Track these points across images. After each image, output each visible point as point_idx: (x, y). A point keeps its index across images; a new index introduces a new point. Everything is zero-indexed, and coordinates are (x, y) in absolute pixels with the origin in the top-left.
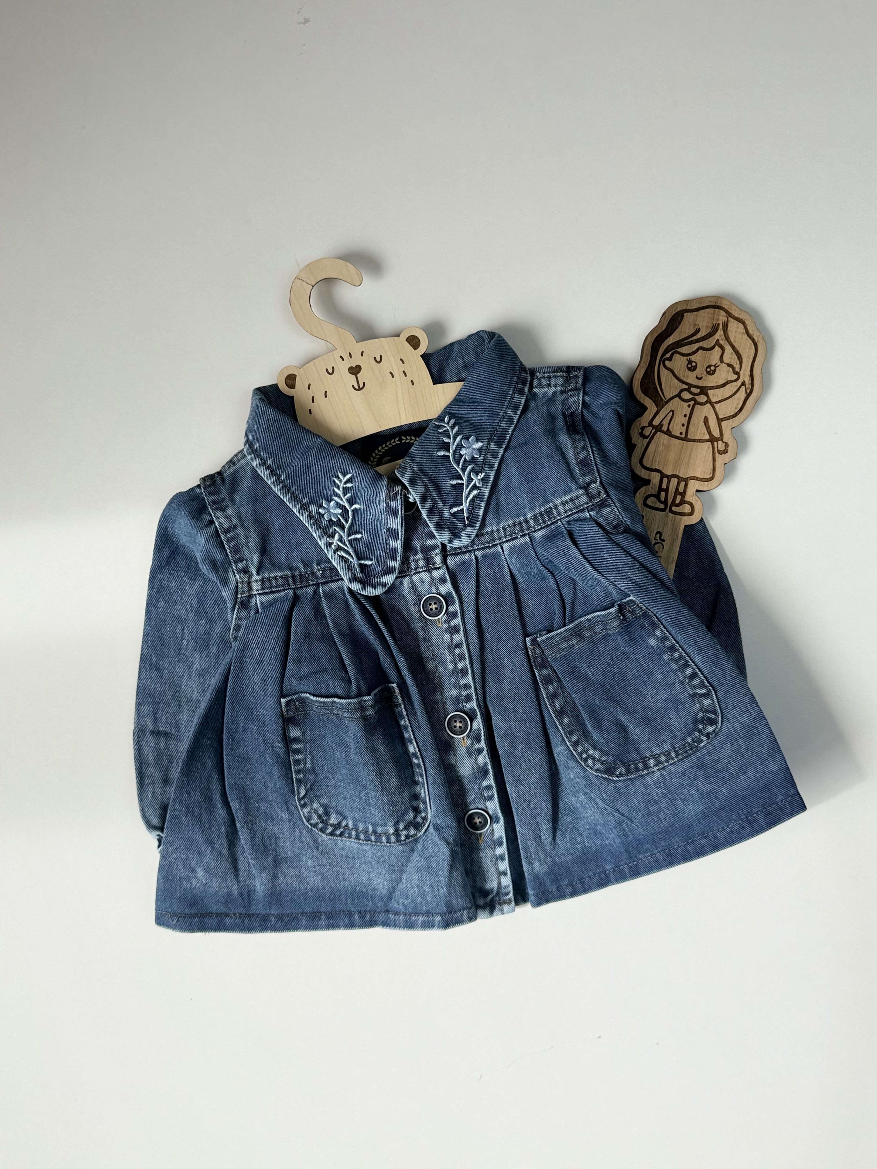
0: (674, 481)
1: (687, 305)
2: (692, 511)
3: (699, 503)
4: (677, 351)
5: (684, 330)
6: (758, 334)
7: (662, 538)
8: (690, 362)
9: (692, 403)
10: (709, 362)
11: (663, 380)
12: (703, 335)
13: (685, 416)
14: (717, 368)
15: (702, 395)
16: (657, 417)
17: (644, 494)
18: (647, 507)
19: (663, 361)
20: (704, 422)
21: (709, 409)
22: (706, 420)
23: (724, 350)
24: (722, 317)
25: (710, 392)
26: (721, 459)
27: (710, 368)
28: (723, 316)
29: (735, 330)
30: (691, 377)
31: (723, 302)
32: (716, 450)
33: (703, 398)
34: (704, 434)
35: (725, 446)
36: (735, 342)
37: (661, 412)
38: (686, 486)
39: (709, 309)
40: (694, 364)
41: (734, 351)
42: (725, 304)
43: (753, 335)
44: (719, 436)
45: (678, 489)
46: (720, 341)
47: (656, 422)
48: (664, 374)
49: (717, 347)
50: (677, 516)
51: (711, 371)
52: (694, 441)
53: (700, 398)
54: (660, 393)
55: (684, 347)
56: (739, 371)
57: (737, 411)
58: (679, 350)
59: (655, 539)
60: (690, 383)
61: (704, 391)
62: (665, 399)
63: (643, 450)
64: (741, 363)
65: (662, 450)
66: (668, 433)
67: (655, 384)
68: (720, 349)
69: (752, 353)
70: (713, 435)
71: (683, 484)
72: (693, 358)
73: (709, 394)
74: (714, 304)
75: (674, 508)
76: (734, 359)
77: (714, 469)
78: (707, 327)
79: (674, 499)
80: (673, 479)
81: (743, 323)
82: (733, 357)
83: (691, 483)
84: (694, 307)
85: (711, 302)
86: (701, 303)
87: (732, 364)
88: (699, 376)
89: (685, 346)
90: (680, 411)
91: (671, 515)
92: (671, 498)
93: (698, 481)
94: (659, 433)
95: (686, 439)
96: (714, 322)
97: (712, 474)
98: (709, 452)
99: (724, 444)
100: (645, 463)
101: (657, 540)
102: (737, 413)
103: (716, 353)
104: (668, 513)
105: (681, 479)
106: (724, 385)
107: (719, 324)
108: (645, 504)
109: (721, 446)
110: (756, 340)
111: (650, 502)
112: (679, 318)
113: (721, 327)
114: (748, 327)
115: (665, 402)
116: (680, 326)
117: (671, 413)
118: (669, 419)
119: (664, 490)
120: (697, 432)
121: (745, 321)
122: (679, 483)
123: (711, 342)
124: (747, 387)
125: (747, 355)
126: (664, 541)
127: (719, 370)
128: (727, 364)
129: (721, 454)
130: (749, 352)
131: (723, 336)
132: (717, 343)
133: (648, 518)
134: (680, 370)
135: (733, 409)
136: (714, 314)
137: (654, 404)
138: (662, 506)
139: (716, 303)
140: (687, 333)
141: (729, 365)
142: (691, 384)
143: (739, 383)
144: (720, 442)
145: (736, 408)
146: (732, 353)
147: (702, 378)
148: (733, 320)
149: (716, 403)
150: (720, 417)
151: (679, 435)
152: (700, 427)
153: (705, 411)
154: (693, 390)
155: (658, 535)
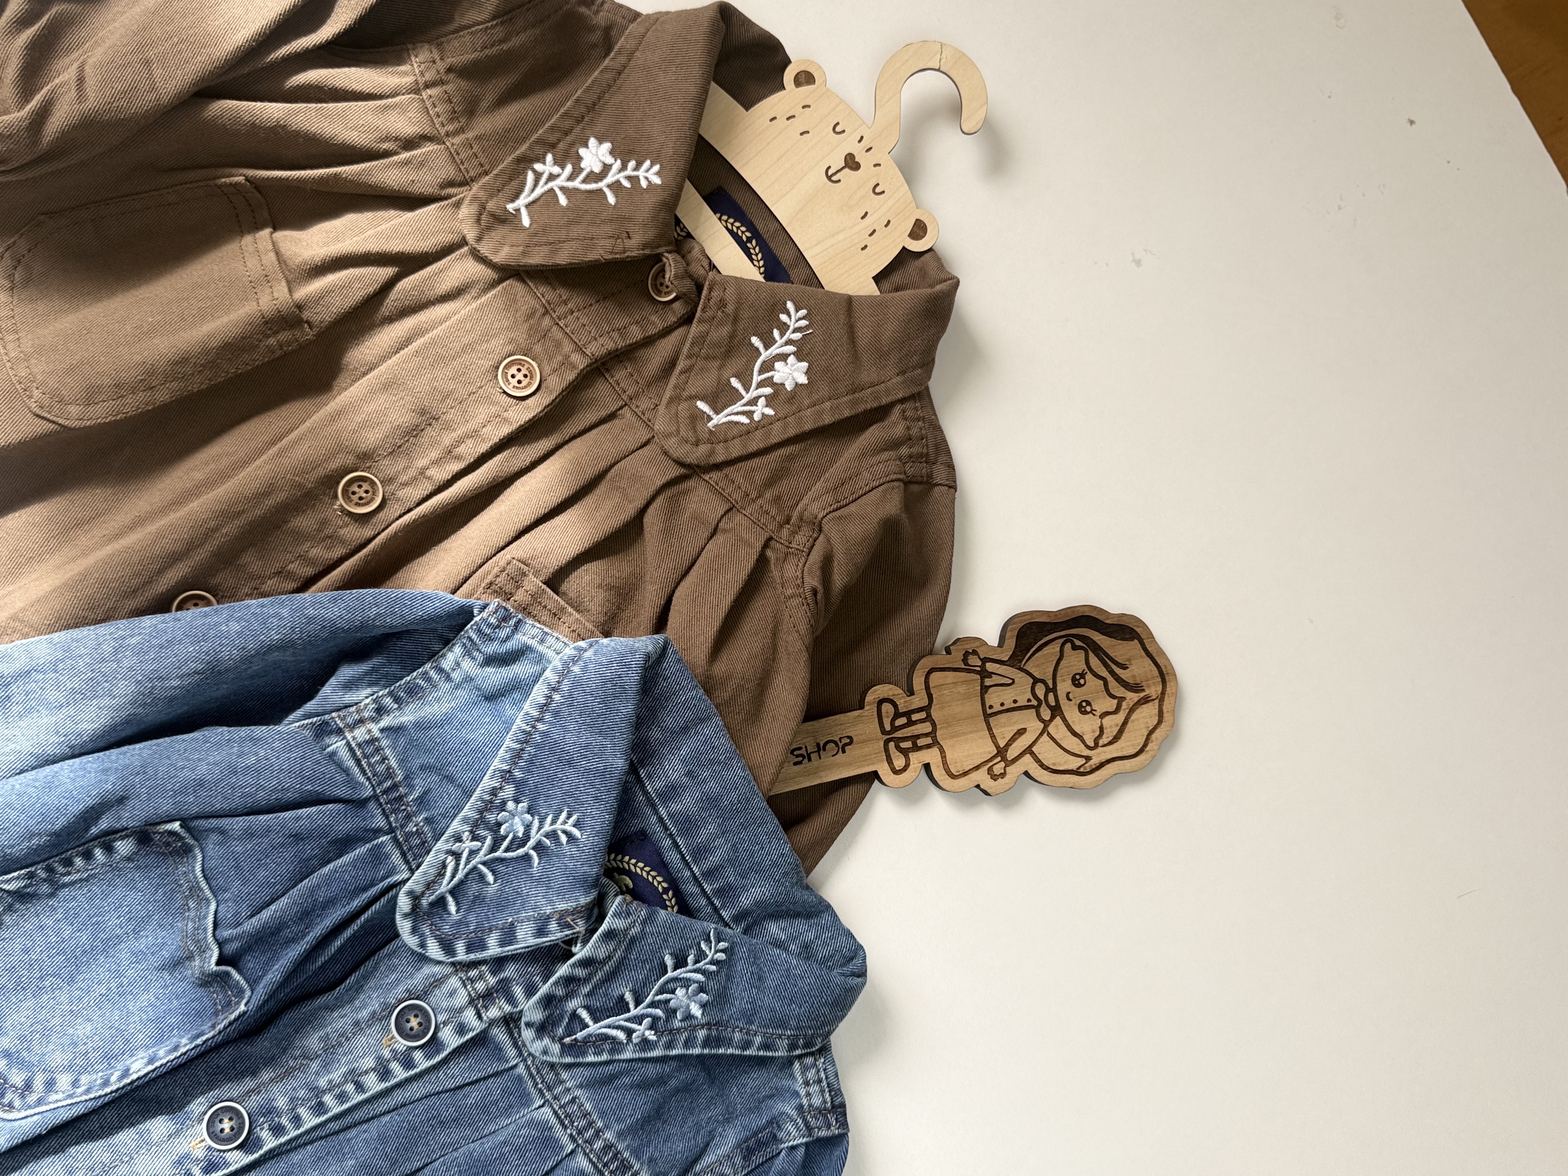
0: (926, 728)
1: (1148, 638)
2: (900, 770)
3: (915, 775)
4: (1088, 652)
5: (1117, 649)
6: (1156, 748)
7: (846, 748)
8: (1083, 675)
9: (1034, 703)
10: (1094, 700)
11: (1046, 650)
12: (1122, 676)
13: (1015, 701)
14: (1091, 715)
15: (1050, 712)
16: (998, 666)
17: (893, 695)
18: (877, 707)
19: (1068, 639)
20: (1018, 730)
21: (1038, 729)
22: (1021, 732)
23: (1117, 713)
24: (1154, 690)
25: (1058, 720)
26: (981, 776)
27: (1087, 705)
28: (1156, 691)
29: (1146, 715)
30: (1064, 686)
31: (1172, 683)
32: (991, 764)
33: (1046, 714)
34: (1004, 738)
35: (1001, 773)
36: (1133, 721)
37: (1005, 667)
38: (928, 746)
39: (1155, 669)
40: (1082, 681)
41: (1121, 726)
42: (1171, 687)
43: (1152, 742)
44: (1009, 759)
45: (919, 738)
46: (1126, 701)
47: (990, 666)
48: (1054, 649)
49: (1116, 701)
50: (884, 754)
51: (1084, 708)
52: (990, 729)
53: (1046, 710)
54: (1029, 654)
55: (1096, 658)
56: (1100, 745)
57: (1051, 767)
58: (1091, 654)
59: (840, 738)
60: (1058, 688)
61: (1056, 711)
62: (1024, 665)
63: (947, 666)
64: (1110, 743)
65: (959, 692)
66: (984, 689)
67: (1036, 643)
68: (1115, 707)
69: (1130, 751)
70: (1007, 751)
71: (929, 740)
72: (1089, 676)
73: (1055, 721)
74: (1165, 673)
75: (892, 745)
76: (1112, 731)
77: (965, 774)
78: (1134, 676)
79: (905, 739)
80: (928, 724)
81: (1160, 722)
82: (1113, 729)
83: (935, 751)
84: (1149, 649)
85: (1166, 667)
86: (1158, 656)
87: (1105, 731)
88: (1071, 696)
89: (1099, 659)
90: (1018, 692)
91: (882, 744)
92: (903, 734)
93: (940, 759)
94: (979, 677)
95: (987, 716)
96: (1143, 684)
97: (958, 774)
98: (984, 756)
99: (1003, 771)
100: (935, 678)
101: (841, 742)
102: (1050, 768)
103: (1108, 704)
104: (882, 738)
105: (933, 735)
106: (1075, 734)
107: (1143, 690)
108: (881, 702)
109: (998, 769)
110: (1147, 749)
111: (887, 708)
112: (1127, 636)
113: (1142, 695)
114: (1157, 731)
115: (1020, 666)
116: (1120, 641)
117: (1011, 681)
118: (1002, 682)
119: (909, 719)
120: (1001, 727)
121: (1163, 723)
122: (926, 735)
123: (1119, 691)
124: (1086, 765)
125: (1125, 746)
126: (844, 752)
127: (1090, 718)
128: (1102, 725)
129: (988, 774)
130: (1128, 747)
131: (1131, 704)
132: (1121, 699)
133: (864, 716)
134: (1067, 667)
135: (1051, 762)
136: (1153, 678)
137: (1011, 653)
138: (888, 727)
139: (1167, 674)
140: (1114, 654)
141: (1101, 729)
142: (1056, 690)
143: (1087, 752)
144: (1003, 764)
145: (1054, 764)
146: (1117, 725)
147: (1070, 700)
148: (1157, 705)
149: (1049, 734)
150: (1034, 749)
151: (987, 706)
152: (1010, 728)
153: (1032, 725)
154: (1051, 696)
155: (848, 741)
